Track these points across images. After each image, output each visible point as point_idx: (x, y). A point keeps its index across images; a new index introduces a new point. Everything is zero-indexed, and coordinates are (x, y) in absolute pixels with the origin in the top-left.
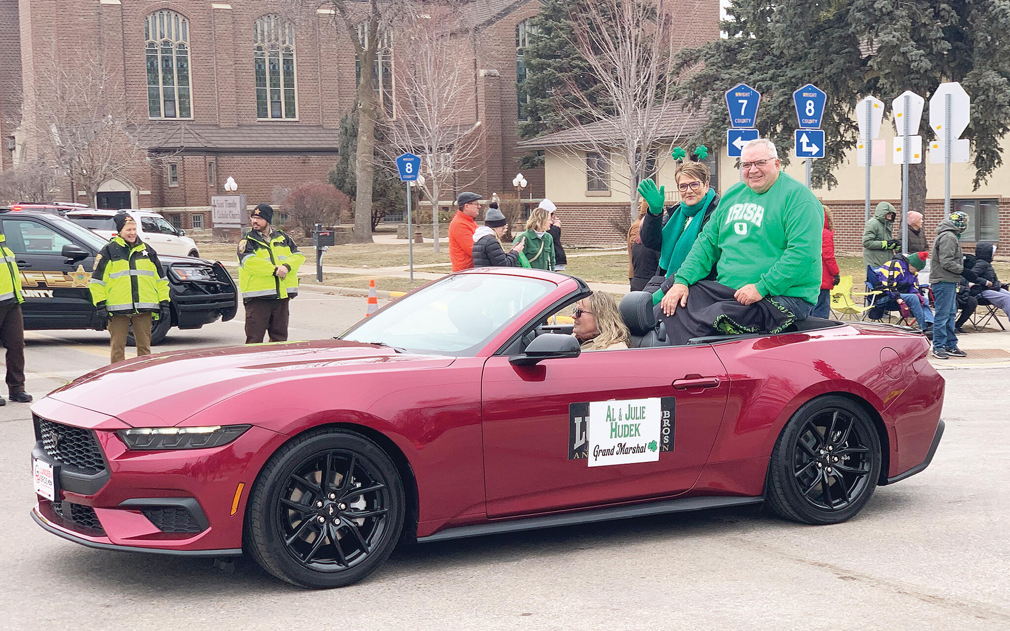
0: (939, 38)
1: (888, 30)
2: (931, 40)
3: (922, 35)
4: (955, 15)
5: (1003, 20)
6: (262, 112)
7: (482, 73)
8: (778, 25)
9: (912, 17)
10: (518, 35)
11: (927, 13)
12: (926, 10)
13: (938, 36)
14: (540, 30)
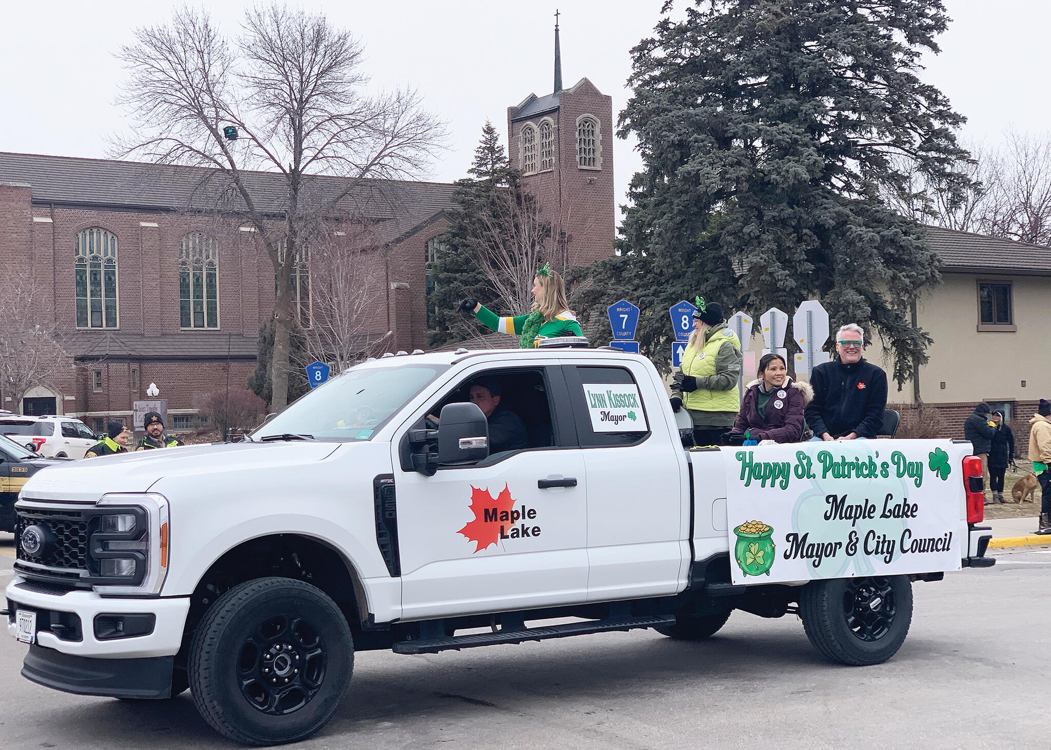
0: (803, 260)
1: (756, 253)
2: (796, 261)
3: (787, 257)
4: (817, 240)
5: (859, 244)
6: (185, 322)
7: (393, 286)
8: (657, 246)
9: (778, 240)
10: (427, 251)
11: (791, 237)
12: (790, 234)
13: (802, 258)
14: (448, 247)
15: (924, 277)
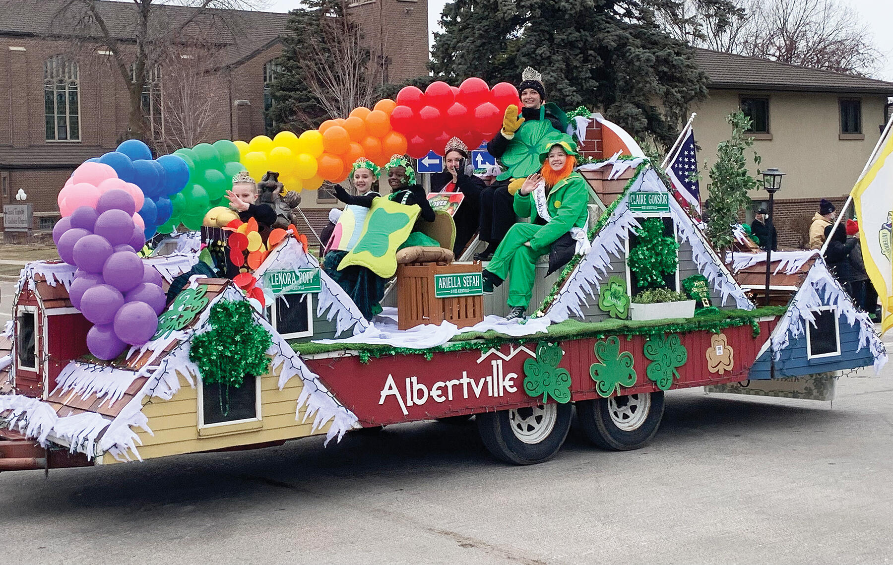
0: (589, 78)
1: (547, 72)
2: (582, 79)
3: (575, 75)
4: (600, 59)
5: (637, 64)
6: (50, 134)
7: (236, 102)
8: (460, 66)
9: (566, 61)
10: (265, 73)
11: (578, 58)
12: (577, 55)
13: (587, 76)
14: (284, 68)
15: (693, 92)
